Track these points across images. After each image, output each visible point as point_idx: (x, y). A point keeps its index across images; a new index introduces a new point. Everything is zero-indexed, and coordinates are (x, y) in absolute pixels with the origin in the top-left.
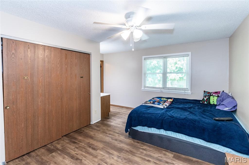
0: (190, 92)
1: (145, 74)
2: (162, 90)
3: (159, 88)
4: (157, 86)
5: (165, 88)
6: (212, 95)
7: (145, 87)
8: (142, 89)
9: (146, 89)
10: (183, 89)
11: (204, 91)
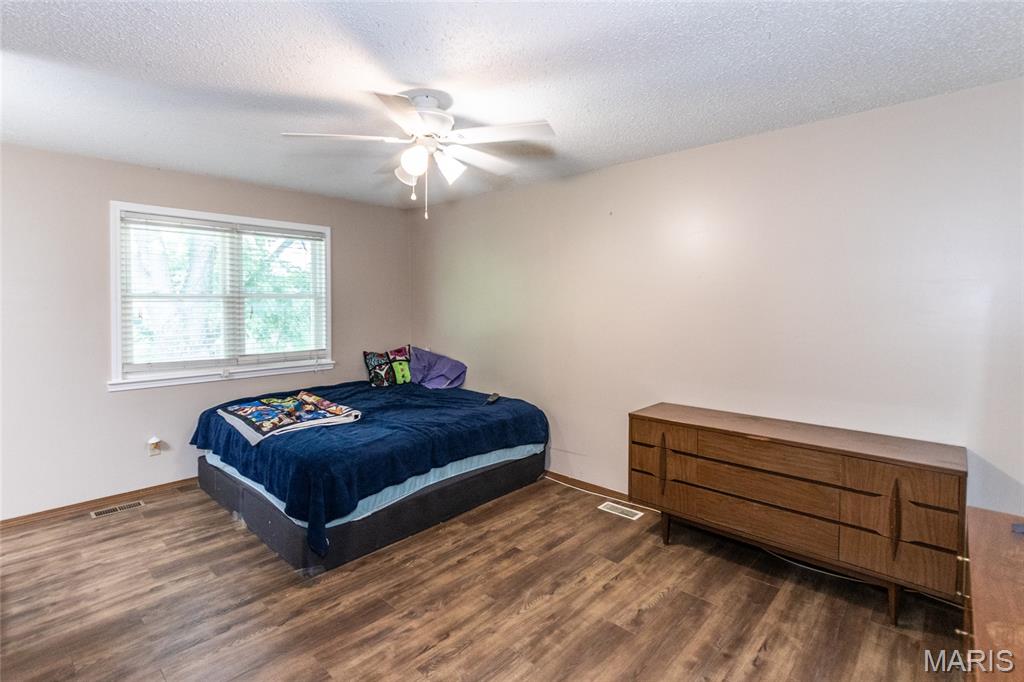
0: (329, 360)
1: (126, 298)
2: (232, 370)
3: (217, 363)
4: (204, 355)
5: (243, 358)
6: (395, 360)
7: (128, 367)
8: (114, 381)
9: (131, 378)
10: (309, 355)
11: (365, 353)
